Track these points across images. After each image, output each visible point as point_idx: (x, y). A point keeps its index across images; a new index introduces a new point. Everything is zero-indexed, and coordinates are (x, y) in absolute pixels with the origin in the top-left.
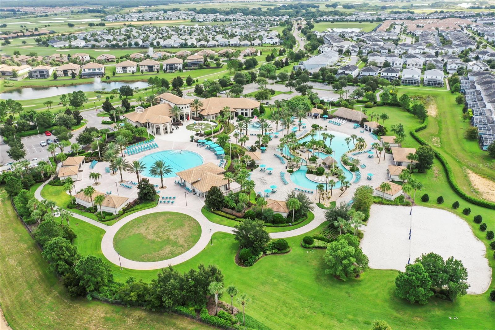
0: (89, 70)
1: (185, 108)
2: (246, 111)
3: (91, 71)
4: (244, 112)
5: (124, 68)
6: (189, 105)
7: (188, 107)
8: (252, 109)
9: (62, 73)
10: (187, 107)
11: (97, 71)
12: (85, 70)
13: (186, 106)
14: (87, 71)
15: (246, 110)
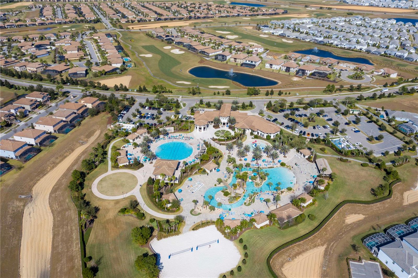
0: (249, 61)
3: (250, 62)
5: (271, 65)
8: (267, 134)
9: (234, 60)
11: (254, 63)
12: (246, 61)
14: (248, 62)
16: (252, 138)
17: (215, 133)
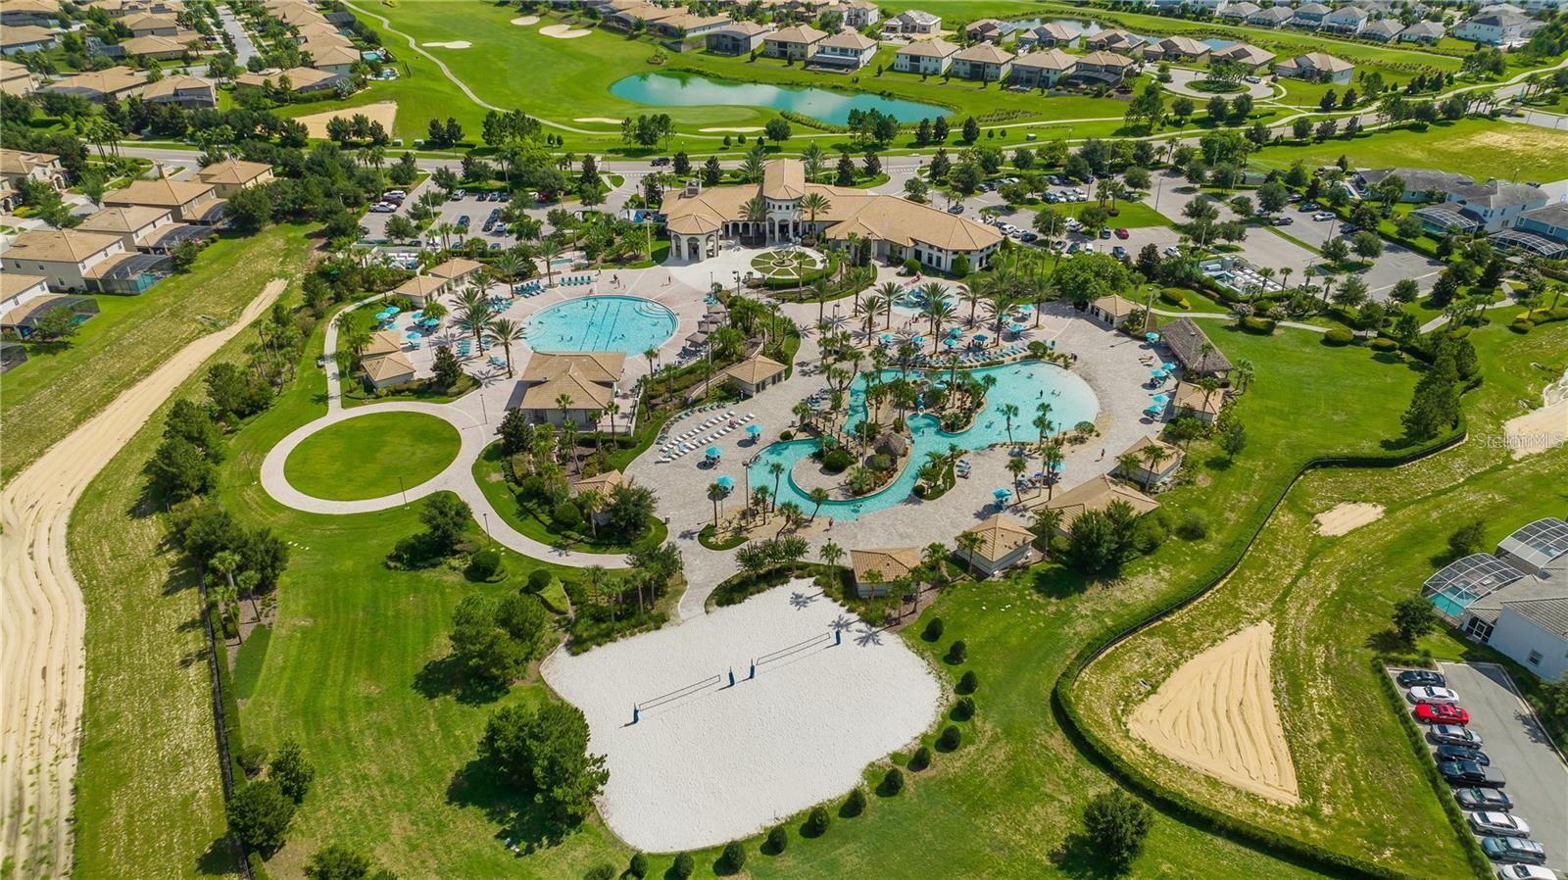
0: (834, 50)
1: (780, 207)
2: (939, 254)
3: (837, 54)
4: (935, 254)
5: (915, 59)
6: (791, 204)
7: (788, 208)
8: (955, 252)
10: (784, 208)
11: (850, 56)
13: (784, 205)
15: (940, 250)
16: (899, 274)
17: (754, 263)
